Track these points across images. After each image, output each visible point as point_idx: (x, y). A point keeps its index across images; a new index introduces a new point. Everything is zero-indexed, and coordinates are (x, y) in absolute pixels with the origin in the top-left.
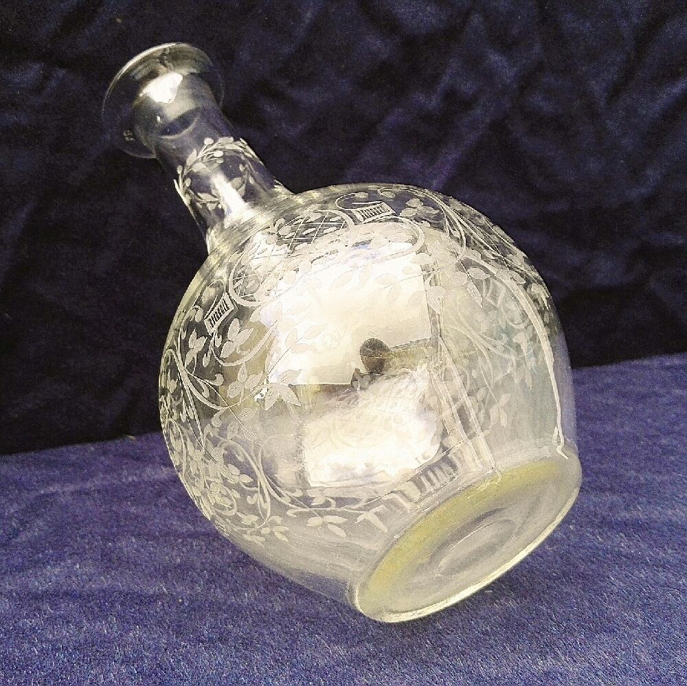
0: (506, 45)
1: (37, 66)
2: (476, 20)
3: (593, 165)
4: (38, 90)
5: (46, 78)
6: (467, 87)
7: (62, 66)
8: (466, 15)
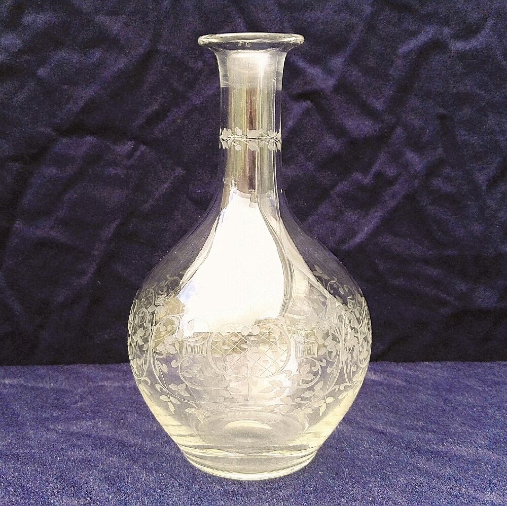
0: (418, 147)
1: (130, 143)
2: (399, 131)
3: (477, 228)
4: (130, 155)
5: (135, 149)
6: (391, 172)
7: (144, 144)
8: (392, 128)
